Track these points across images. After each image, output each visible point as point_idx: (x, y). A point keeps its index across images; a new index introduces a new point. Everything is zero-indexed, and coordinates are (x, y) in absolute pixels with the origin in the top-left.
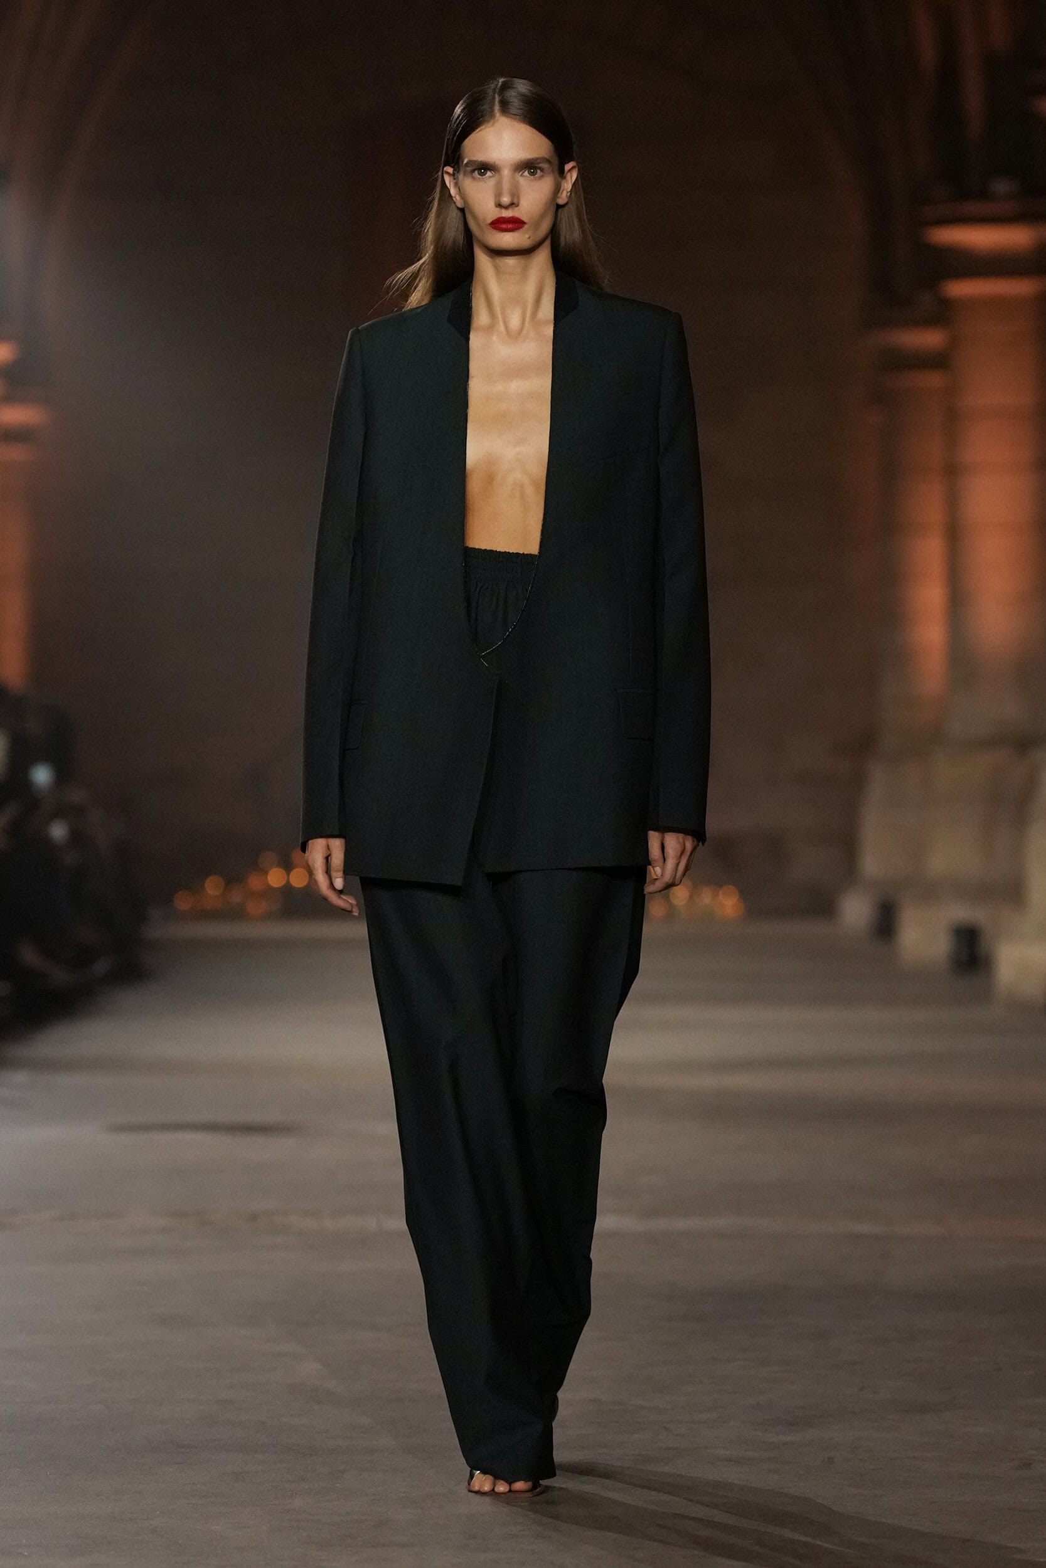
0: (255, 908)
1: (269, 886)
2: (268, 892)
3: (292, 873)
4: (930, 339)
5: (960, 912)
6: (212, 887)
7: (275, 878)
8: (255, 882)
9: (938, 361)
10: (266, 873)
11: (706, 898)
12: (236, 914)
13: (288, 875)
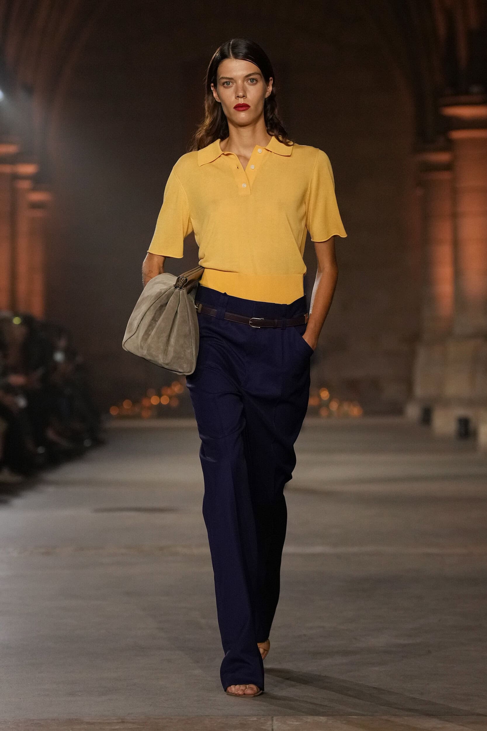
0: (145, 414)
1: (152, 404)
2: (151, 407)
3: (162, 398)
4: (443, 157)
5: (461, 412)
6: (127, 405)
7: (154, 400)
8: (145, 402)
9: (448, 167)
10: (150, 398)
11: (346, 407)
12: (138, 417)
13: (160, 399)
